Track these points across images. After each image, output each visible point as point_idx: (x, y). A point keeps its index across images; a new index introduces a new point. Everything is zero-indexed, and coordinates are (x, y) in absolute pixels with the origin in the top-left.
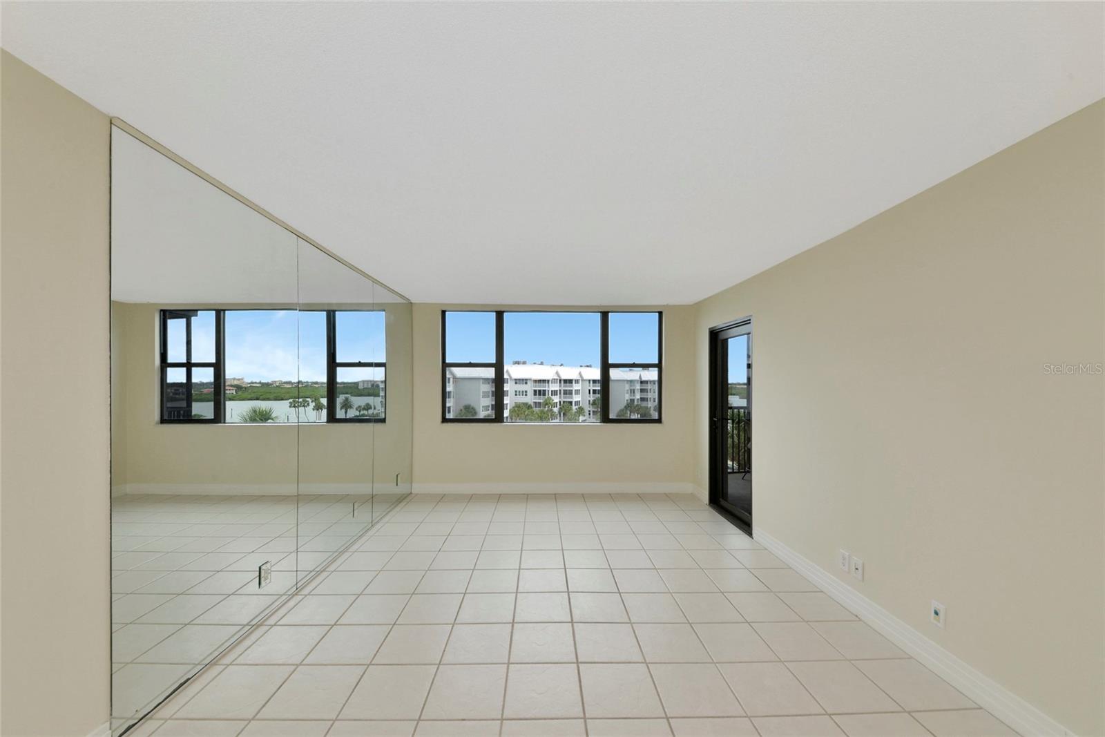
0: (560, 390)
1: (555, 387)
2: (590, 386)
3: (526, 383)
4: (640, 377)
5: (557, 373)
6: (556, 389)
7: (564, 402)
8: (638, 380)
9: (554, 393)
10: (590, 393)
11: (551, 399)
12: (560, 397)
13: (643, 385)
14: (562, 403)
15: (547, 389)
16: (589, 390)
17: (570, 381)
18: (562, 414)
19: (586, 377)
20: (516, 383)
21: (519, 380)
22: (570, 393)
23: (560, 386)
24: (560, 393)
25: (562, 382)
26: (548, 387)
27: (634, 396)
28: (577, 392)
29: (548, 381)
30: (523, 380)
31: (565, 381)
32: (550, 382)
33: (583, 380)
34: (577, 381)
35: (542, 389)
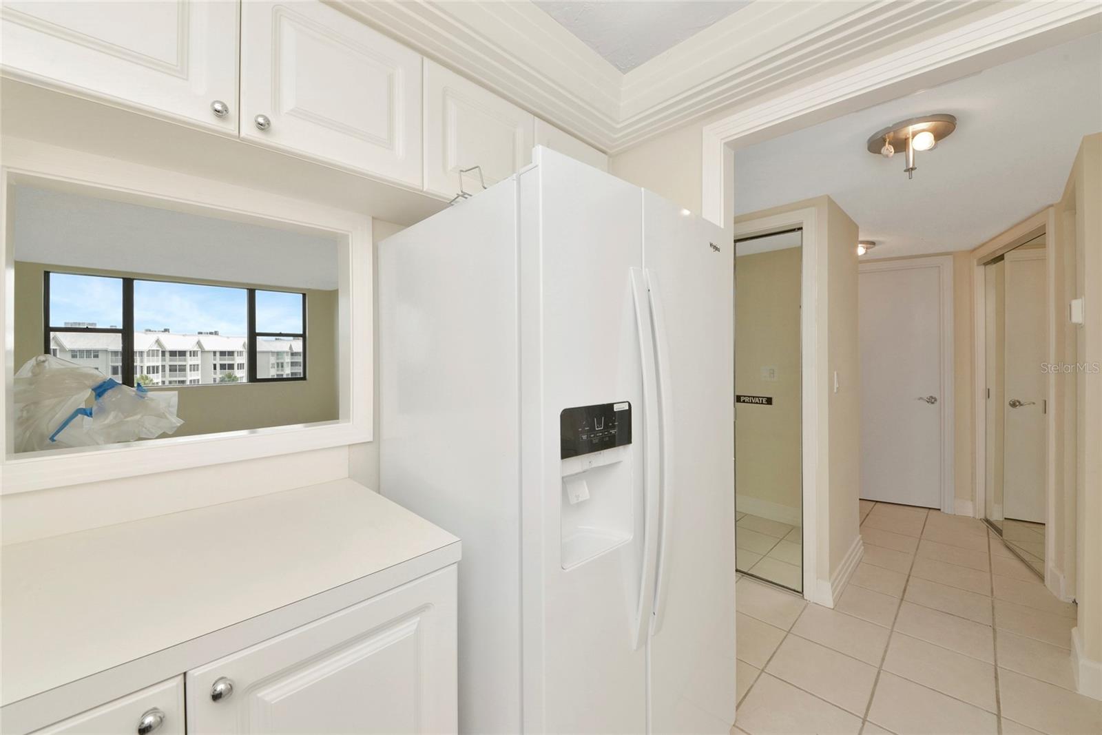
0: (163, 367)
1: (157, 362)
2: (215, 360)
3: (96, 356)
4: (291, 348)
5: (158, 342)
6: (155, 364)
8: (287, 352)
9: (154, 370)
10: (215, 368)
11: (147, 378)
12: (164, 376)
16: (215, 365)
17: (182, 353)
19: (207, 348)
20: (74, 356)
21: (81, 352)
22: (182, 369)
23: (163, 360)
24: (164, 370)
25: (167, 355)
27: (282, 370)
28: (194, 368)
30: (89, 352)
31: (173, 353)
32: (145, 354)
33: (203, 352)
34: (194, 353)
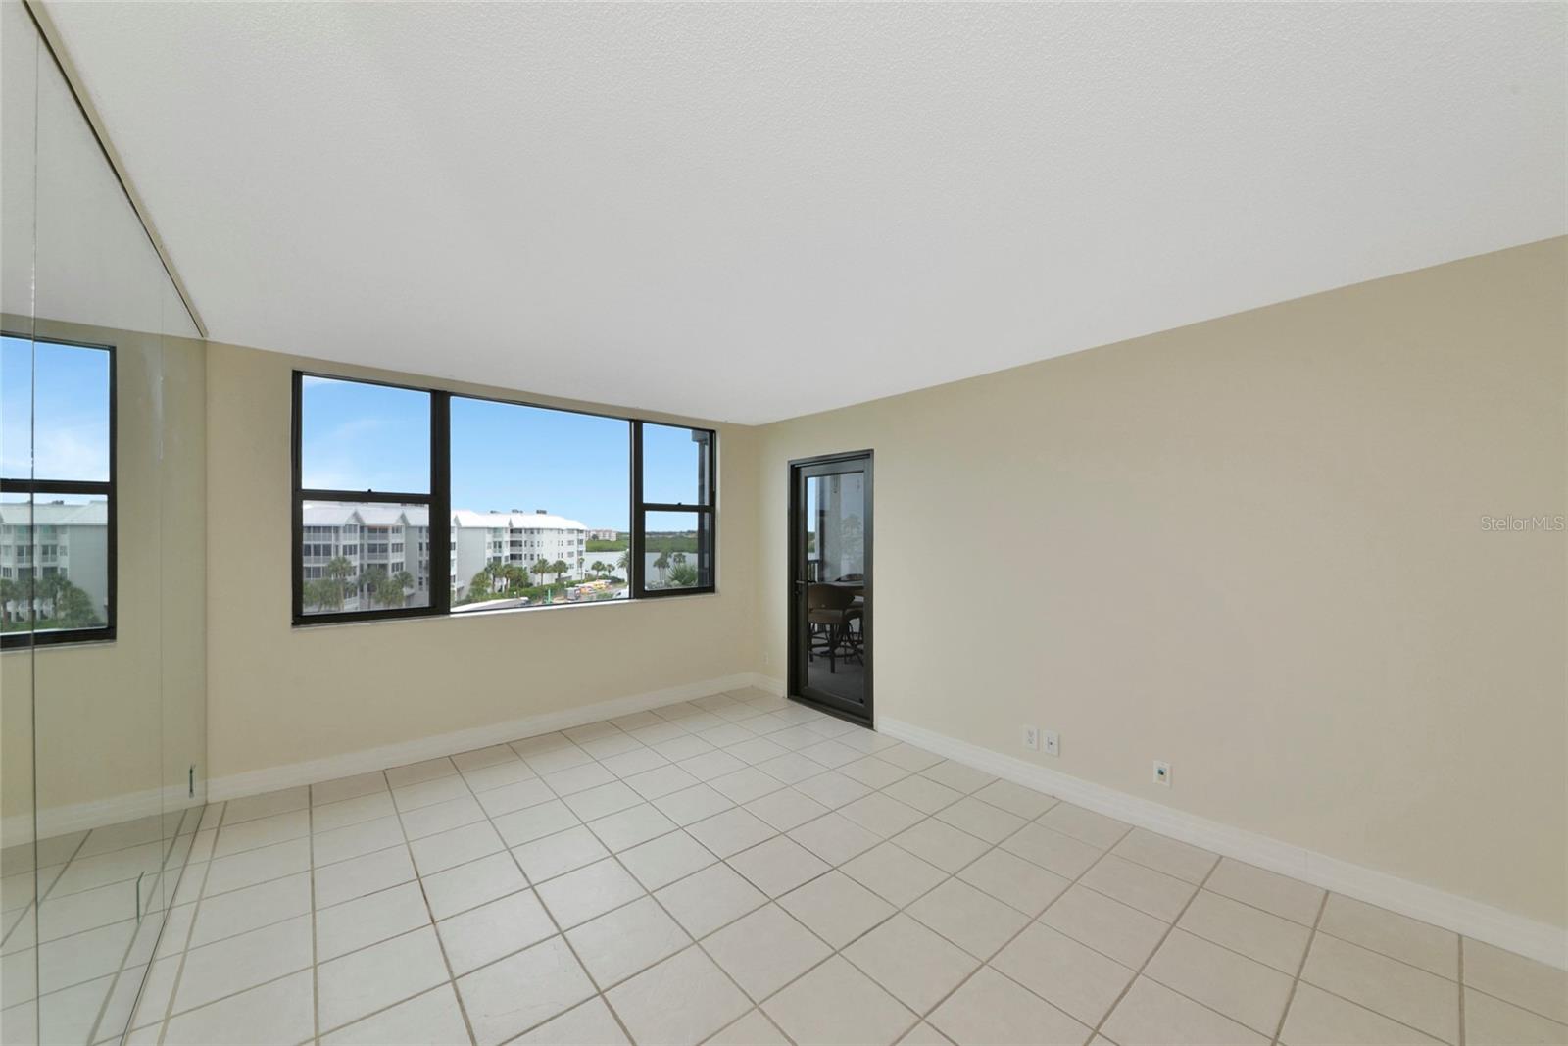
0: (362, 545)
1: (354, 540)
2: (421, 537)
4: (510, 524)
6: (352, 543)
7: (369, 565)
8: (506, 529)
9: (351, 550)
10: (421, 549)
11: (345, 560)
12: (362, 557)
13: (514, 535)
14: (365, 567)
15: (333, 542)
16: (421, 545)
17: (384, 530)
18: (365, 587)
19: (412, 523)
22: (384, 549)
23: (361, 538)
24: (362, 551)
25: (366, 531)
26: (337, 539)
28: (397, 548)
29: (337, 529)
31: (373, 530)
32: (341, 531)
33: (408, 527)
34: (396, 530)
35: (322, 543)
